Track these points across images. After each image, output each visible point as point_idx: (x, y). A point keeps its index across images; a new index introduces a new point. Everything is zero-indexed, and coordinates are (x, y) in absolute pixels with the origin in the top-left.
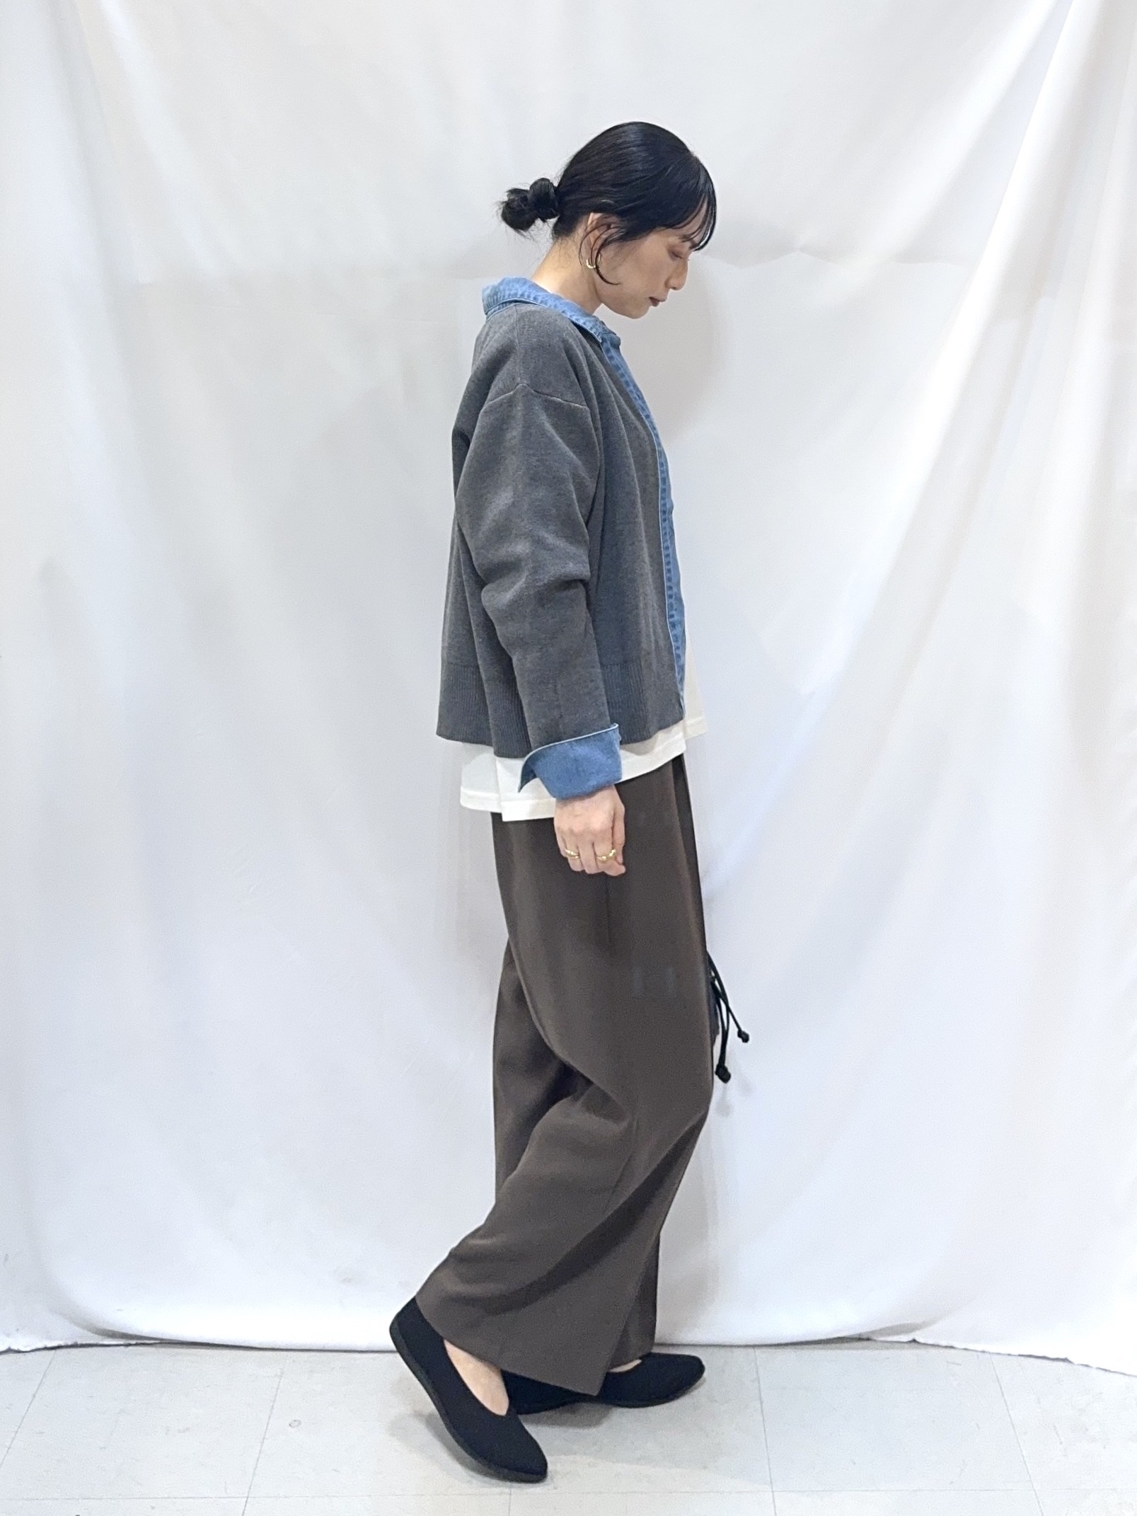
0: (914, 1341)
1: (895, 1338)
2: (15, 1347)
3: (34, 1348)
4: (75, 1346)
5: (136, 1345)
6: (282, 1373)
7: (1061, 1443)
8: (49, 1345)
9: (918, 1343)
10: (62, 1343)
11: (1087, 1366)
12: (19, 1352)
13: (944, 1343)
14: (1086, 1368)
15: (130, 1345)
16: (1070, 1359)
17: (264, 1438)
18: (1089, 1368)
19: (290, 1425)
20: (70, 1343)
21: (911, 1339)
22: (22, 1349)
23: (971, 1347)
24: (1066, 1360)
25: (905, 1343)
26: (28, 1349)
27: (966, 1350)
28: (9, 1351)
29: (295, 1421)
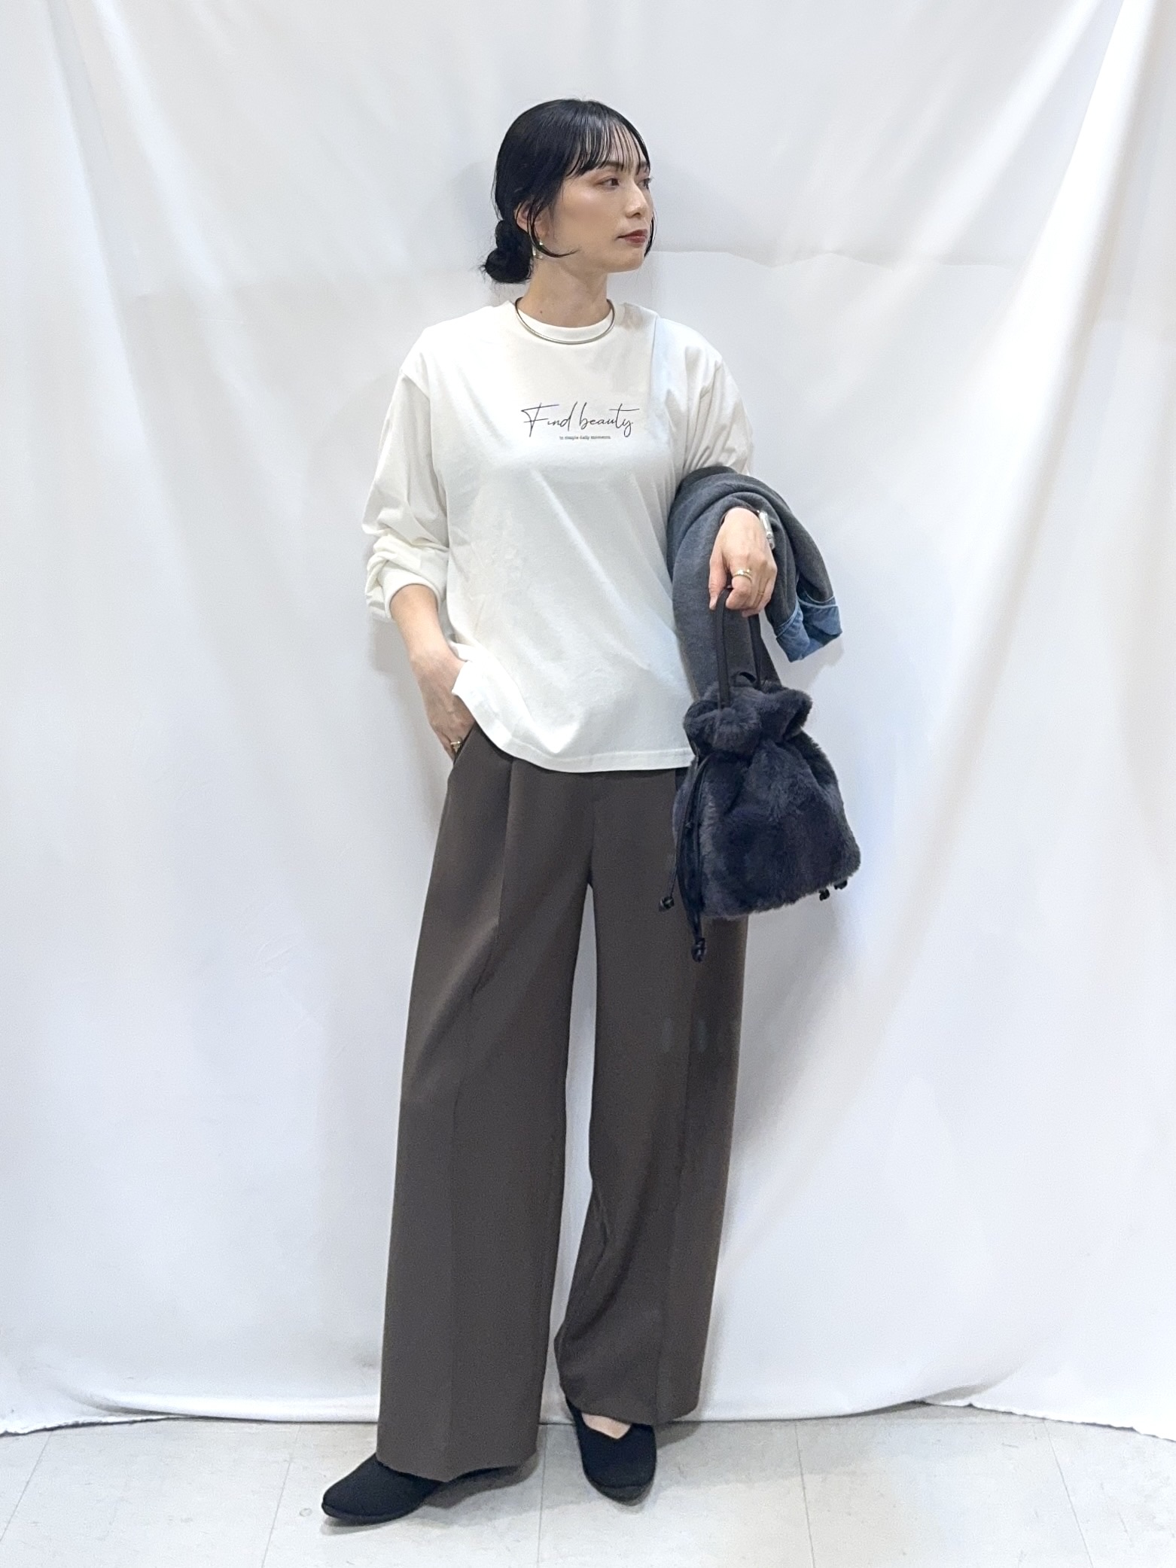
0: (970, 1406)
1: (953, 1403)
2: (11, 1430)
3: (32, 1429)
4: (76, 1426)
5: (142, 1421)
6: (291, 1458)
7: (1127, 1532)
8: (49, 1426)
9: (976, 1408)
10: (62, 1423)
11: (1154, 1436)
12: (16, 1434)
13: (1002, 1409)
14: (1153, 1439)
15: (135, 1422)
16: (1135, 1428)
17: (273, 1528)
18: (1155, 1440)
19: (301, 1514)
20: (70, 1422)
21: (967, 1403)
22: (21, 1432)
23: (1031, 1413)
24: (1131, 1429)
25: (961, 1407)
26: (26, 1431)
27: (1025, 1416)
28: (6, 1434)
29: (306, 1509)
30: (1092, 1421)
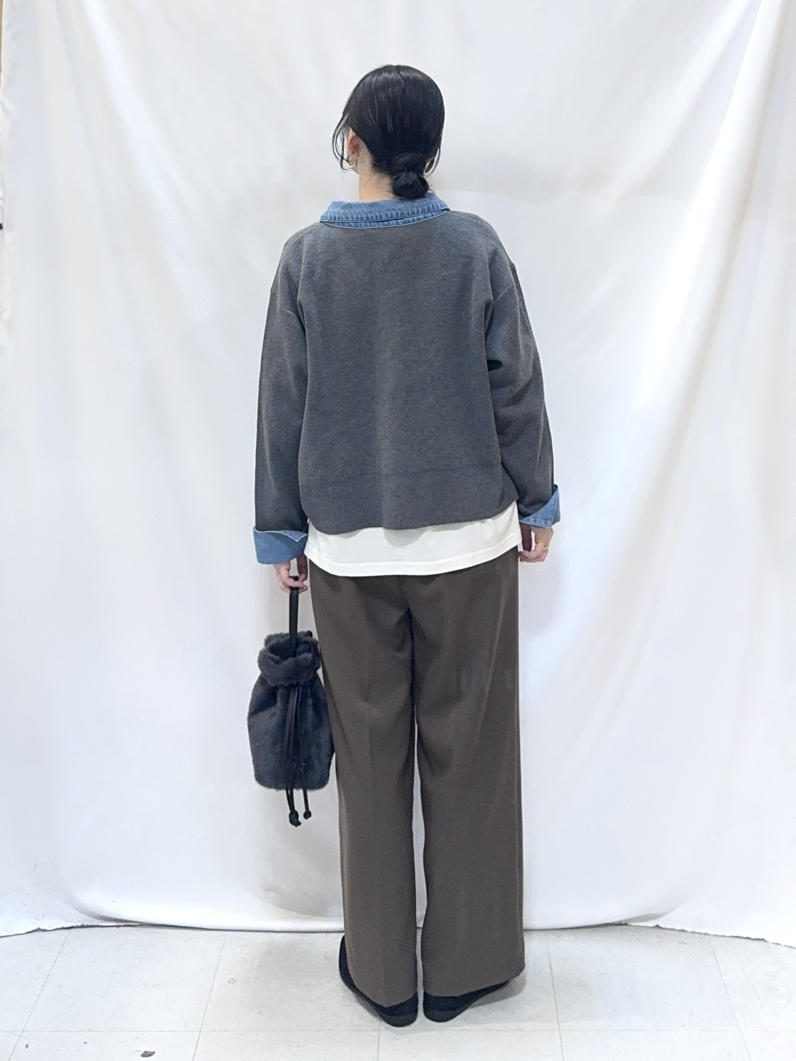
0: (658, 926)
1: (644, 924)
2: (42, 928)
3: (55, 928)
4: (83, 927)
5: (124, 926)
6: (223, 946)
8: (65, 926)
9: (661, 927)
10: (74, 925)
11: (777, 944)
12: (45, 930)
13: (678, 928)
15: (120, 926)
16: (766, 939)
17: (211, 991)
18: (779, 946)
19: (229, 982)
20: (79, 924)
21: (655, 925)
22: (47, 929)
23: (697, 930)
24: (763, 940)
25: (651, 928)
26: (51, 929)
27: (693, 932)
28: (38, 930)
29: (232, 979)
30: (736, 935)
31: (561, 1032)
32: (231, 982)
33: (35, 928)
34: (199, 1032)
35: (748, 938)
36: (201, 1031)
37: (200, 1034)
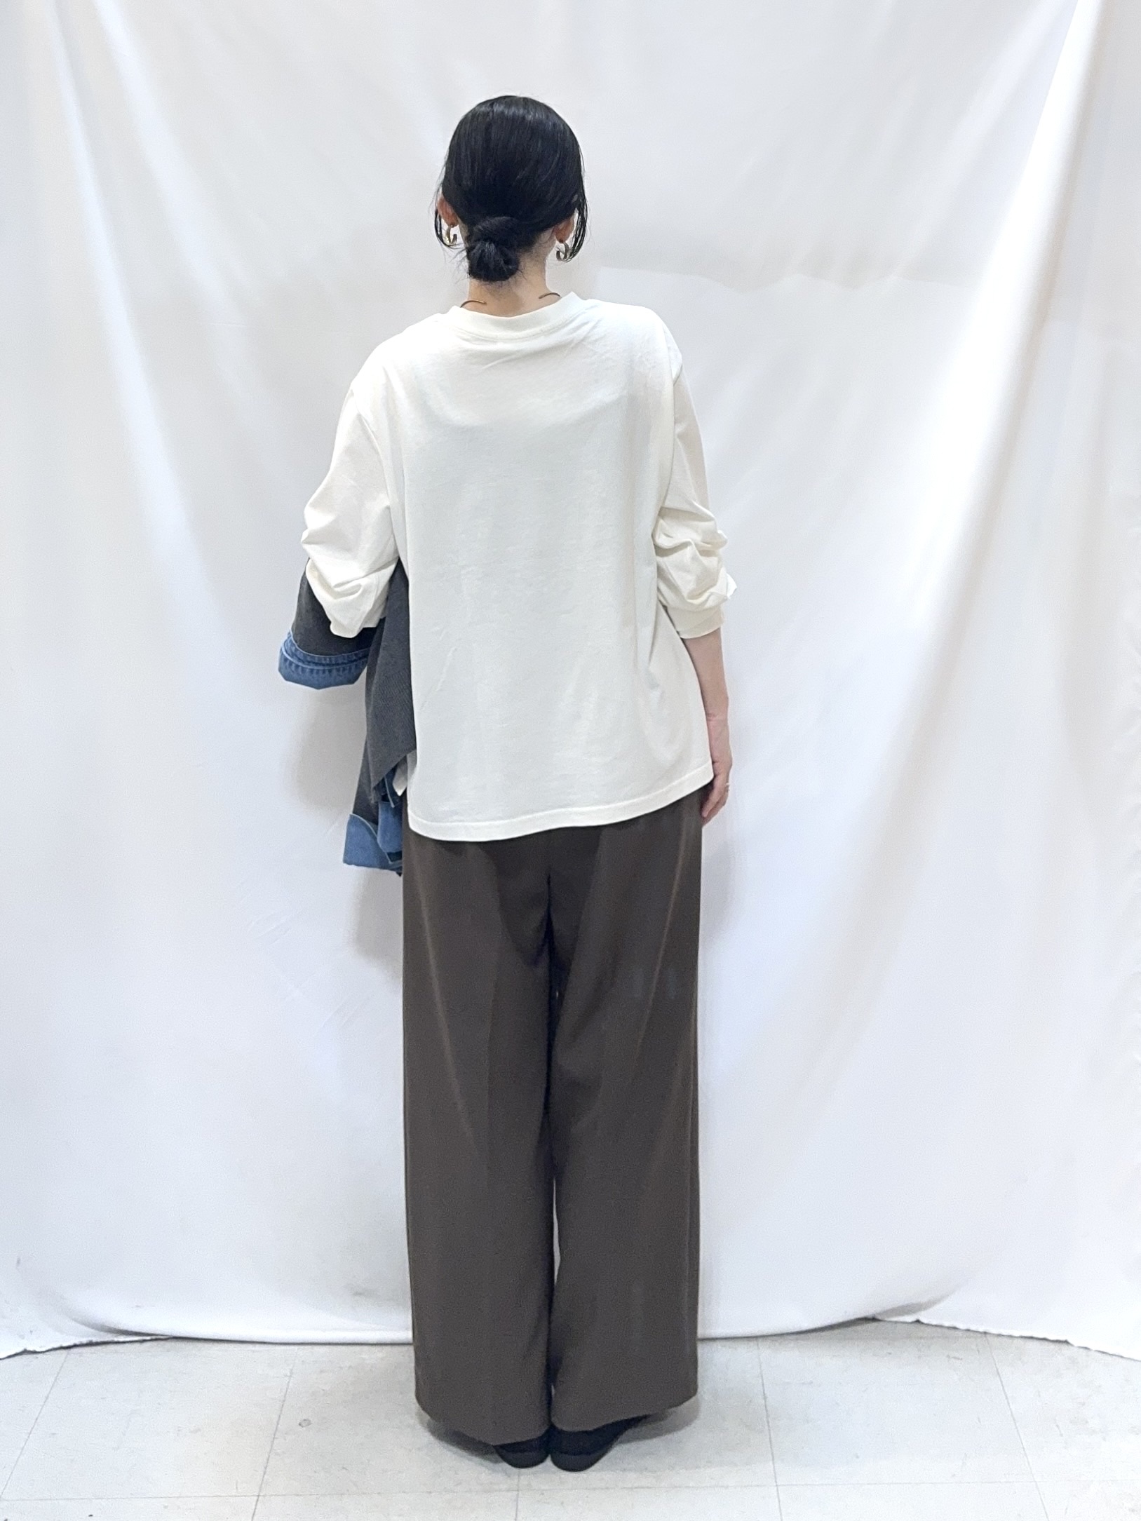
0: (918, 1321)
1: (901, 1319)
2: (30, 1348)
3: (49, 1347)
4: (90, 1344)
5: (151, 1340)
6: (293, 1372)
7: (1062, 1435)
8: (65, 1345)
9: (922, 1323)
10: (77, 1342)
11: (1086, 1348)
12: (35, 1352)
13: (947, 1324)
14: (1085, 1351)
16: (1070, 1341)
17: (274, 1438)
18: (1088, 1352)
19: (300, 1424)
20: (85, 1340)
21: (914, 1319)
22: (38, 1350)
23: (973, 1328)
24: (1066, 1342)
25: (909, 1323)
26: (44, 1349)
27: (968, 1330)
28: (25, 1352)
29: (305, 1420)
30: (1029, 1335)
31: (780, 1488)
32: (304, 1425)
33: (20, 1350)
34: (256, 1498)
35: (1044, 1339)
36: (258, 1496)
37: (257, 1500)
